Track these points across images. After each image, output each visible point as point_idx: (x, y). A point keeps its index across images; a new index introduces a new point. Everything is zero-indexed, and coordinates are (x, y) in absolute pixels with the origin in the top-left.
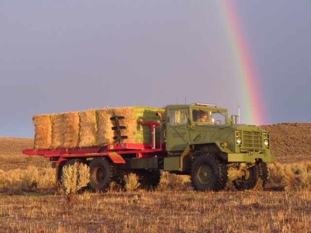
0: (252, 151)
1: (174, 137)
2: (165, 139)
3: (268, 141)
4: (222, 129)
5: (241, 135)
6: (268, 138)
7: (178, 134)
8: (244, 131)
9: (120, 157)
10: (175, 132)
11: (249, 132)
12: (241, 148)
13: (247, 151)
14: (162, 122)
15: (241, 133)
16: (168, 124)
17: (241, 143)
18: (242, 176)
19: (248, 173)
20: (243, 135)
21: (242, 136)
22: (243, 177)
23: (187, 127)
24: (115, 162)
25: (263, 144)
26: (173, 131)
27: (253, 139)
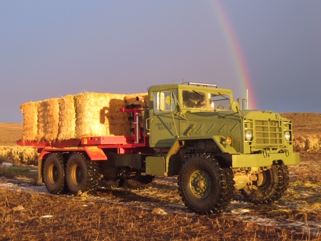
0: (269, 149)
1: (159, 128)
2: (148, 131)
3: (290, 132)
4: (223, 117)
5: (252, 127)
6: (290, 128)
7: (164, 124)
8: (256, 121)
9: (102, 152)
10: (160, 122)
11: (263, 121)
12: (252, 145)
13: (261, 150)
14: (145, 109)
15: (252, 124)
16: (151, 111)
17: (252, 139)
18: (253, 182)
19: (261, 178)
20: (254, 125)
21: (254, 129)
22: (255, 183)
23: (175, 115)
24: (92, 159)
25: (282, 138)
26: (157, 121)
27: (269, 132)
